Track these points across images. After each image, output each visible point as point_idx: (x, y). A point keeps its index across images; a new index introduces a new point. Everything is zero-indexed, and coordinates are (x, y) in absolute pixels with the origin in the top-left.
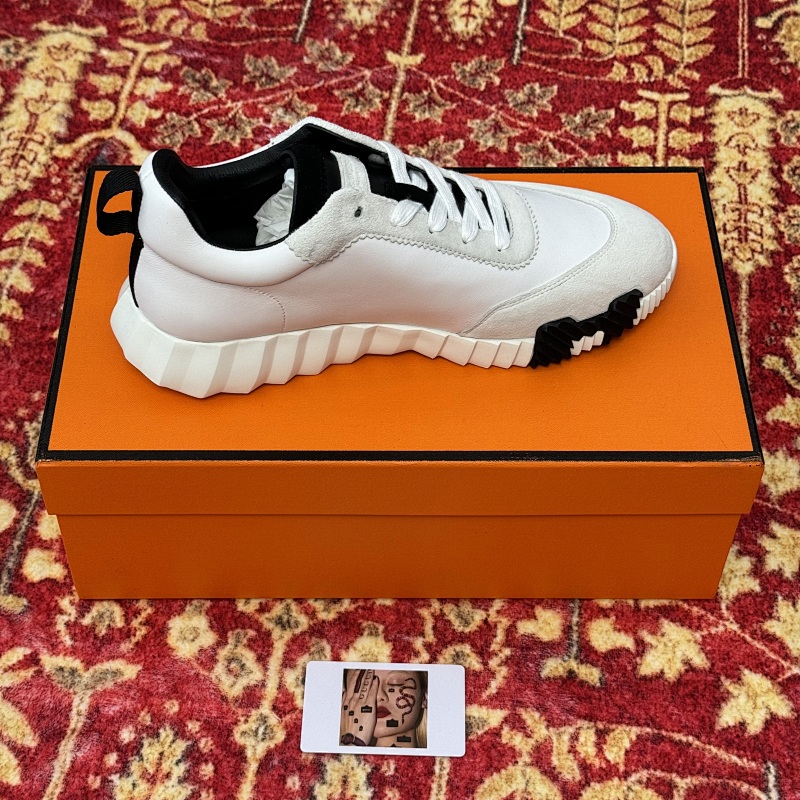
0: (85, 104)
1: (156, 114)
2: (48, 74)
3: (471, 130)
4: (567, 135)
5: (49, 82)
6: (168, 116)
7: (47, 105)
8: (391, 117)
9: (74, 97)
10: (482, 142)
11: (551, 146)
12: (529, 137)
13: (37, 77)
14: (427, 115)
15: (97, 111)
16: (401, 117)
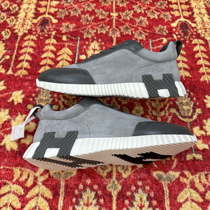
0: (39, 9)
1: (56, 10)
2: (29, 2)
3: (134, 8)
4: (157, 8)
5: (29, 4)
6: (59, 10)
7: (29, 10)
8: (114, 6)
9: (36, 7)
10: (137, 11)
11: (154, 11)
12: (148, 9)
13: (26, 3)
14: (122, 5)
15: (42, 10)
16: (116, 6)
